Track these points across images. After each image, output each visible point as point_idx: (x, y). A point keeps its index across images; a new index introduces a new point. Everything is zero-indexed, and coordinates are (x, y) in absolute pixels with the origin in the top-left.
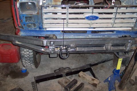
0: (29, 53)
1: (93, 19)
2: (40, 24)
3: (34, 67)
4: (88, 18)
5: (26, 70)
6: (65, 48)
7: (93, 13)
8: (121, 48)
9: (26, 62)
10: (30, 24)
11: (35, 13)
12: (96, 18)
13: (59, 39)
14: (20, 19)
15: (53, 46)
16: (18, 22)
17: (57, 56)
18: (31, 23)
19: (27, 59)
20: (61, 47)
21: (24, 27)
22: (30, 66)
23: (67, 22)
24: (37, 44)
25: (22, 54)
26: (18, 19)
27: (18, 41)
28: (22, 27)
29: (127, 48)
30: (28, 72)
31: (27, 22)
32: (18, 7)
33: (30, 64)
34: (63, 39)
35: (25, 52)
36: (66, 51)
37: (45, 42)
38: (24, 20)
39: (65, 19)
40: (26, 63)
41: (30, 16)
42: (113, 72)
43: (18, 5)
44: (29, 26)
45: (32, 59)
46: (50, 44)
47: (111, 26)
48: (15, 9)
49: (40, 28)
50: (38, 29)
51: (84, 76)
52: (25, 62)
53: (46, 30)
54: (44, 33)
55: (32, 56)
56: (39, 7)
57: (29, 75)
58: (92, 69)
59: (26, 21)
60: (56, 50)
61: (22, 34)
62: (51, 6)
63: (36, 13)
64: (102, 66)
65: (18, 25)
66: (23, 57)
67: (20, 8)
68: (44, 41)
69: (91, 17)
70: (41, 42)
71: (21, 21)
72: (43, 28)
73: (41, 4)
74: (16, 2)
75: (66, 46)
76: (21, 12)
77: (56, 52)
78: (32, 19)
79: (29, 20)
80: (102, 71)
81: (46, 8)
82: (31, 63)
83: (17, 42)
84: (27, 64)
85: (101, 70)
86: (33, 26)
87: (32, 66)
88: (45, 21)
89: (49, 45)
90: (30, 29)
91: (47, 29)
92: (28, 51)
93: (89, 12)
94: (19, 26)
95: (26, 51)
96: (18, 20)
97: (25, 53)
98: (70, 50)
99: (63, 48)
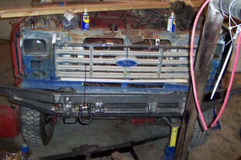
0: (33, 118)
1: (128, 66)
2: (51, 71)
3: (41, 142)
4: (120, 63)
5: (28, 147)
6: (86, 107)
7: (127, 56)
8: (173, 110)
9: (28, 132)
10: (37, 72)
11: (44, 55)
12: (133, 63)
13: (78, 94)
14: (23, 63)
15: (68, 104)
16: (19, 67)
17: (76, 122)
18: (40, 71)
19: (30, 128)
20: (81, 105)
21: (28, 75)
22: (34, 139)
23: (91, 69)
24: (44, 100)
25: (23, 120)
26: (20, 63)
27: (18, 96)
28: (25, 76)
29: (181, 110)
30: (31, 152)
31: (34, 69)
32: (21, 46)
33: (34, 136)
34: (85, 94)
35: (27, 116)
36: (89, 112)
37: (57, 97)
38: (29, 65)
39: (88, 64)
40: (28, 134)
41: (38, 59)
42: (165, 151)
43: (21, 43)
44: (36, 75)
45: (38, 128)
46: (65, 100)
47: (157, 77)
48: (17, 49)
49: (51, 78)
50: (49, 79)
51: (119, 158)
52: (26, 133)
53: (61, 81)
54: (57, 85)
55: (39, 123)
56: (51, 47)
57: (32, 155)
58: (135, 149)
59: (32, 67)
60: (74, 110)
61: (24, 85)
62: (68, 45)
63: (46, 55)
64: (152, 146)
65: (19, 72)
66: (24, 124)
67: (24, 48)
68: (56, 95)
69: (125, 62)
70: (52, 98)
71: (25, 67)
72: (56, 78)
73: (54, 41)
74: (18, 39)
75: (89, 105)
76: (24, 53)
77: (73, 113)
78: (40, 65)
79: (36, 66)
80: (151, 153)
81: (62, 49)
82: (36, 136)
83: (16, 98)
84: (29, 136)
85: (149, 151)
86: (42, 76)
87: (37, 140)
88: (59, 67)
89: (63, 102)
90: (36, 78)
91: (62, 79)
92: (32, 116)
93: (122, 55)
94: (21, 73)
95: (29, 115)
96: (20, 65)
97: (28, 118)
98: (95, 111)
99: (83, 108)
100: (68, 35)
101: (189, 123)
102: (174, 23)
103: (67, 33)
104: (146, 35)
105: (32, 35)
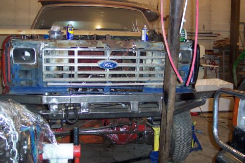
2: (38, 80)
4: (103, 65)
6: (72, 108)
8: (153, 109)
11: (32, 63)
12: (114, 65)
14: (11, 73)
15: (55, 104)
16: (8, 75)
20: (67, 105)
31: (21, 78)
32: (11, 56)
36: (75, 114)
37: (45, 98)
38: (17, 74)
43: (12, 53)
48: (7, 57)
53: (47, 86)
56: (39, 54)
61: (11, 92)
63: (34, 63)
65: (8, 80)
67: (14, 57)
68: (44, 96)
70: (39, 99)
71: (13, 76)
75: (74, 105)
77: (59, 115)
91: (49, 84)
94: (9, 82)
98: (81, 111)
99: (69, 108)
100: (55, 44)
101: (168, 104)
102: (147, 34)
103: (54, 43)
104: (124, 44)
105: (22, 45)
